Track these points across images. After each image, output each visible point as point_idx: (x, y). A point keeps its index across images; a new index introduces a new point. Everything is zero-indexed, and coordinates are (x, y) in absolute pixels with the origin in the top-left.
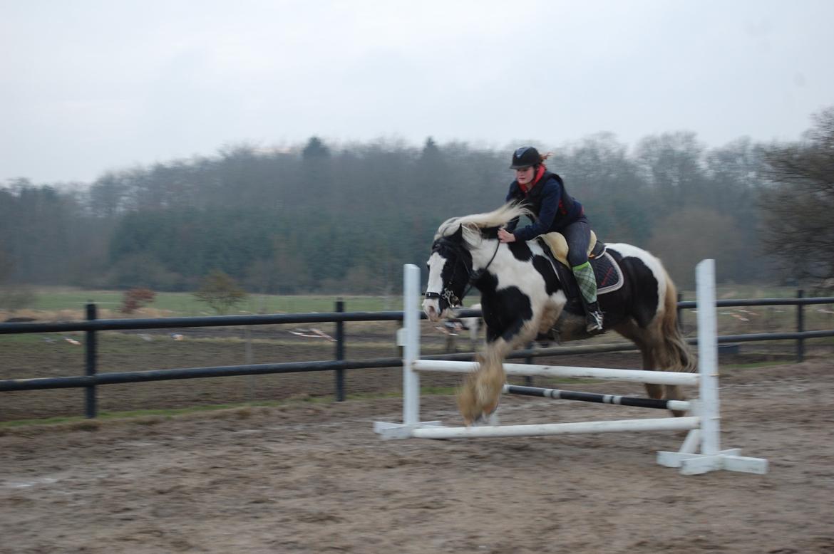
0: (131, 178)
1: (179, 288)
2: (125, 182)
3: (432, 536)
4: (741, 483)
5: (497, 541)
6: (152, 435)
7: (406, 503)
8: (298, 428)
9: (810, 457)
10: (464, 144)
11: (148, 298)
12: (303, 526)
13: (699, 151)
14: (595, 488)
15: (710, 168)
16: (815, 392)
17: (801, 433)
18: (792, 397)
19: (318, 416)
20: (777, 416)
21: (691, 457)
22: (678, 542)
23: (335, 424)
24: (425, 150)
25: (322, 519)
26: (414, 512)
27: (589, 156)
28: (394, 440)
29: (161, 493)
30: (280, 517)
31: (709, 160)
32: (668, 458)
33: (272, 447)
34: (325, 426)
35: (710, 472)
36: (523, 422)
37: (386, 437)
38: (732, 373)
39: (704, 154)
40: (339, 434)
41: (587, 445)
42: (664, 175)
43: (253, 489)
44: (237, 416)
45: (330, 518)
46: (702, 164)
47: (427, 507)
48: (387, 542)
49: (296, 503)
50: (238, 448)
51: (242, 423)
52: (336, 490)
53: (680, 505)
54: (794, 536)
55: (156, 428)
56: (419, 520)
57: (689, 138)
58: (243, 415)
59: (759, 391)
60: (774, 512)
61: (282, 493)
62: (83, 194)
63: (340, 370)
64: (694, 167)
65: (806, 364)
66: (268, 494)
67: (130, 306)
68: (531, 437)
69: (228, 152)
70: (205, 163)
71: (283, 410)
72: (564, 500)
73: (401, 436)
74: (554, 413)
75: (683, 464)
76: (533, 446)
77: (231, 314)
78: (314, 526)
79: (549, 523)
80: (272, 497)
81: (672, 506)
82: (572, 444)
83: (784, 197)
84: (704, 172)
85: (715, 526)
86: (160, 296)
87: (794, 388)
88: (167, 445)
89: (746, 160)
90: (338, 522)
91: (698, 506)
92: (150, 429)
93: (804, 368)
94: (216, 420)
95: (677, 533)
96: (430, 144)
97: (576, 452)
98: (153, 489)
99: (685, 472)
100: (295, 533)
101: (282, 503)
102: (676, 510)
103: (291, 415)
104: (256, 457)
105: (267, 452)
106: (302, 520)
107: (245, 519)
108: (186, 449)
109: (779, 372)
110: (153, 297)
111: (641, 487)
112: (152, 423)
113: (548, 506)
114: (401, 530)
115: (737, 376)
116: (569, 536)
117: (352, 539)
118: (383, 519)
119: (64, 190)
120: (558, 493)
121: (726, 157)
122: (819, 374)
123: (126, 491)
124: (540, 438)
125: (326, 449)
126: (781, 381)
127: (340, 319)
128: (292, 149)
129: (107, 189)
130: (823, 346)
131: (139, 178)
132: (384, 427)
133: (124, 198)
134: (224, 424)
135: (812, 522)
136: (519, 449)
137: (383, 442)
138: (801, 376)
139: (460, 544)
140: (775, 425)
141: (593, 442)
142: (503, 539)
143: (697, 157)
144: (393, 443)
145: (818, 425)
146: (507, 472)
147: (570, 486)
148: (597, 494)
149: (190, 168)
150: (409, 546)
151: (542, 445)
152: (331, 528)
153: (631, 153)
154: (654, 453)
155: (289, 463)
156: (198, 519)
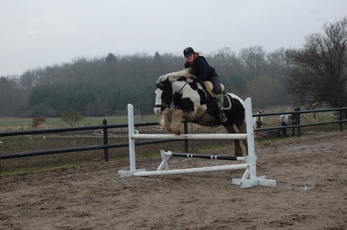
0: (37, 72)
1: (57, 116)
2: (35, 74)
3: (128, 221)
4: (265, 191)
5: (155, 222)
6: (24, 180)
7: (121, 206)
8: (87, 174)
9: (296, 178)
10: (171, 54)
11: (43, 121)
12: (74, 219)
13: (264, 54)
14: (204, 196)
15: (269, 60)
16: (303, 149)
17: (294, 167)
18: (293, 152)
19: (96, 168)
20: (285, 161)
21: (245, 180)
22: (231, 220)
23: (102, 172)
24: (155, 57)
25: (83, 215)
26: (124, 210)
27: (220, 57)
28: (125, 178)
29: (19, 206)
30: (65, 215)
31: (268, 57)
32: (236, 181)
33: (73, 183)
34: (99, 173)
35: (252, 187)
36: (182, 168)
37: (122, 176)
38: (271, 143)
39: (266, 55)
40: (103, 176)
41: (205, 177)
42: (251, 63)
43: (59, 202)
44: (61, 170)
45: (87, 215)
46: (266, 59)
47: (129, 208)
48: (108, 225)
49: (74, 208)
50: (58, 184)
51: (64, 173)
52: (94, 201)
53: (237, 202)
54: (282, 214)
55: (26, 176)
56: (125, 214)
57: (260, 48)
58: (64, 170)
59: (281, 150)
60: (276, 204)
61: (70, 204)
62: (18, 80)
63: (106, 149)
64: (262, 60)
65: (301, 138)
66: (64, 205)
67: (35, 124)
68: (183, 174)
69: (76, 61)
70: (67, 65)
71: (81, 167)
72: (189, 202)
73: (128, 176)
74: (195, 163)
75: (241, 183)
76: (182, 178)
77: (76, 126)
78: (78, 219)
79: (180, 213)
80: (65, 206)
81: (234, 203)
82: (199, 176)
83: (295, 70)
84: (267, 62)
85: (250, 211)
86: (48, 119)
87: (295, 148)
88: (29, 184)
89: (283, 57)
90: (90, 216)
91: (244, 202)
92: (23, 177)
93: (301, 139)
94: (53, 172)
95: (232, 215)
96: (157, 54)
97: (200, 179)
98: (15, 204)
99: (242, 187)
100: (69, 223)
101: (69, 208)
102: (235, 205)
103: (85, 169)
104: (65, 188)
105: (70, 185)
106: (75, 216)
107: (50, 217)
108: (36, 185)
109: (290, 141)
110: (45, 120)
111: (223, 195)
112: (24, 174)
113: (181, 205)
114: (116, 219)
115: (273, 144)
116: (187, 218)
117: (93, 224)
118: (109, 214)
119: (10, 78)
120: (186, 199)
121: (275, 55)
122: (306, 142)
123: (3, 206)
124: (186, 174)
125: (96, 183)
126: (290, 145)
127: (105, 128)
128: (102, 58)
129: (28, 77)
130: (312, 130)
131: (40, 72)
132: (122, 172)
133: (35, 81)
134: (55, 174)
135: (291, 207)
136: (176, 180)
137: (120, 179)
138: (299, 143)
139: (138, 225)
140: (284, 164)
141: (207, 175)
142: (158, 221)
143: (264, 56)
144: (125, 179)
145: (301, 164)
146: (168, 190)
147: (193, 195)
148: (203, 198)
149: (61, 67)
150: (117, 226)
151: (186, 177)
152: (86, 219)
153: (237, 55)
154: (231, 179)
155: (78, 190)
156: (31, 217)
